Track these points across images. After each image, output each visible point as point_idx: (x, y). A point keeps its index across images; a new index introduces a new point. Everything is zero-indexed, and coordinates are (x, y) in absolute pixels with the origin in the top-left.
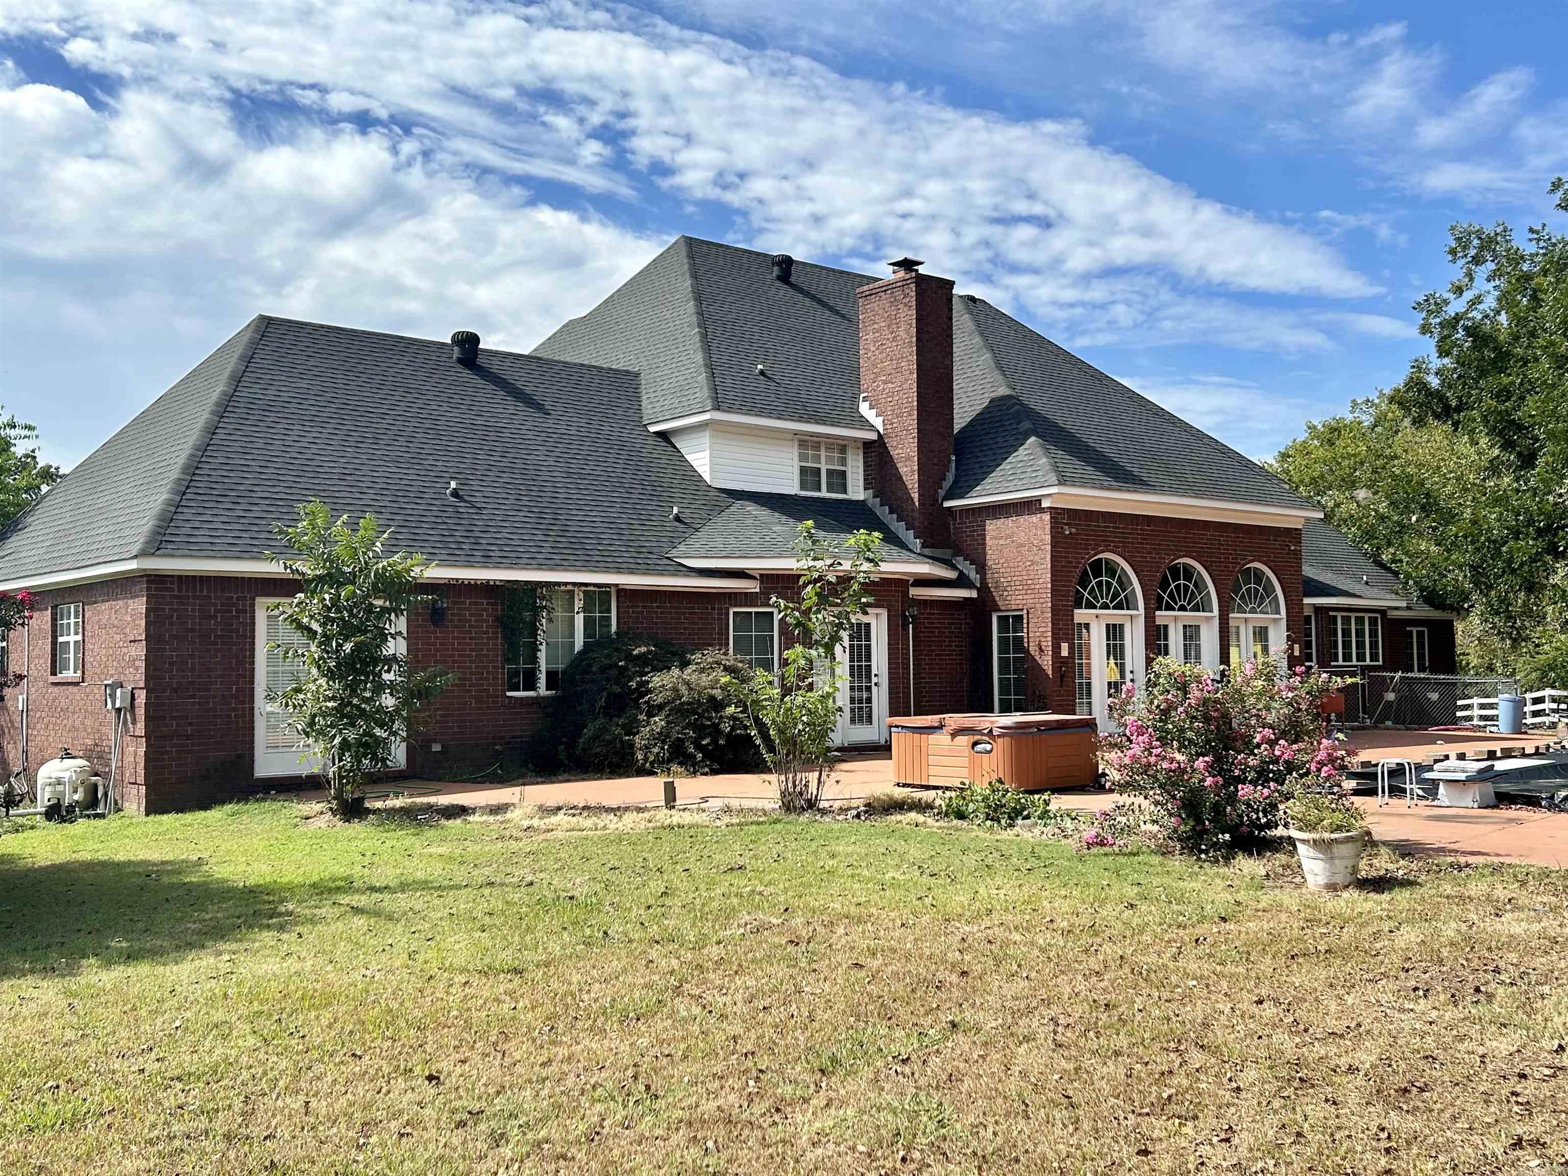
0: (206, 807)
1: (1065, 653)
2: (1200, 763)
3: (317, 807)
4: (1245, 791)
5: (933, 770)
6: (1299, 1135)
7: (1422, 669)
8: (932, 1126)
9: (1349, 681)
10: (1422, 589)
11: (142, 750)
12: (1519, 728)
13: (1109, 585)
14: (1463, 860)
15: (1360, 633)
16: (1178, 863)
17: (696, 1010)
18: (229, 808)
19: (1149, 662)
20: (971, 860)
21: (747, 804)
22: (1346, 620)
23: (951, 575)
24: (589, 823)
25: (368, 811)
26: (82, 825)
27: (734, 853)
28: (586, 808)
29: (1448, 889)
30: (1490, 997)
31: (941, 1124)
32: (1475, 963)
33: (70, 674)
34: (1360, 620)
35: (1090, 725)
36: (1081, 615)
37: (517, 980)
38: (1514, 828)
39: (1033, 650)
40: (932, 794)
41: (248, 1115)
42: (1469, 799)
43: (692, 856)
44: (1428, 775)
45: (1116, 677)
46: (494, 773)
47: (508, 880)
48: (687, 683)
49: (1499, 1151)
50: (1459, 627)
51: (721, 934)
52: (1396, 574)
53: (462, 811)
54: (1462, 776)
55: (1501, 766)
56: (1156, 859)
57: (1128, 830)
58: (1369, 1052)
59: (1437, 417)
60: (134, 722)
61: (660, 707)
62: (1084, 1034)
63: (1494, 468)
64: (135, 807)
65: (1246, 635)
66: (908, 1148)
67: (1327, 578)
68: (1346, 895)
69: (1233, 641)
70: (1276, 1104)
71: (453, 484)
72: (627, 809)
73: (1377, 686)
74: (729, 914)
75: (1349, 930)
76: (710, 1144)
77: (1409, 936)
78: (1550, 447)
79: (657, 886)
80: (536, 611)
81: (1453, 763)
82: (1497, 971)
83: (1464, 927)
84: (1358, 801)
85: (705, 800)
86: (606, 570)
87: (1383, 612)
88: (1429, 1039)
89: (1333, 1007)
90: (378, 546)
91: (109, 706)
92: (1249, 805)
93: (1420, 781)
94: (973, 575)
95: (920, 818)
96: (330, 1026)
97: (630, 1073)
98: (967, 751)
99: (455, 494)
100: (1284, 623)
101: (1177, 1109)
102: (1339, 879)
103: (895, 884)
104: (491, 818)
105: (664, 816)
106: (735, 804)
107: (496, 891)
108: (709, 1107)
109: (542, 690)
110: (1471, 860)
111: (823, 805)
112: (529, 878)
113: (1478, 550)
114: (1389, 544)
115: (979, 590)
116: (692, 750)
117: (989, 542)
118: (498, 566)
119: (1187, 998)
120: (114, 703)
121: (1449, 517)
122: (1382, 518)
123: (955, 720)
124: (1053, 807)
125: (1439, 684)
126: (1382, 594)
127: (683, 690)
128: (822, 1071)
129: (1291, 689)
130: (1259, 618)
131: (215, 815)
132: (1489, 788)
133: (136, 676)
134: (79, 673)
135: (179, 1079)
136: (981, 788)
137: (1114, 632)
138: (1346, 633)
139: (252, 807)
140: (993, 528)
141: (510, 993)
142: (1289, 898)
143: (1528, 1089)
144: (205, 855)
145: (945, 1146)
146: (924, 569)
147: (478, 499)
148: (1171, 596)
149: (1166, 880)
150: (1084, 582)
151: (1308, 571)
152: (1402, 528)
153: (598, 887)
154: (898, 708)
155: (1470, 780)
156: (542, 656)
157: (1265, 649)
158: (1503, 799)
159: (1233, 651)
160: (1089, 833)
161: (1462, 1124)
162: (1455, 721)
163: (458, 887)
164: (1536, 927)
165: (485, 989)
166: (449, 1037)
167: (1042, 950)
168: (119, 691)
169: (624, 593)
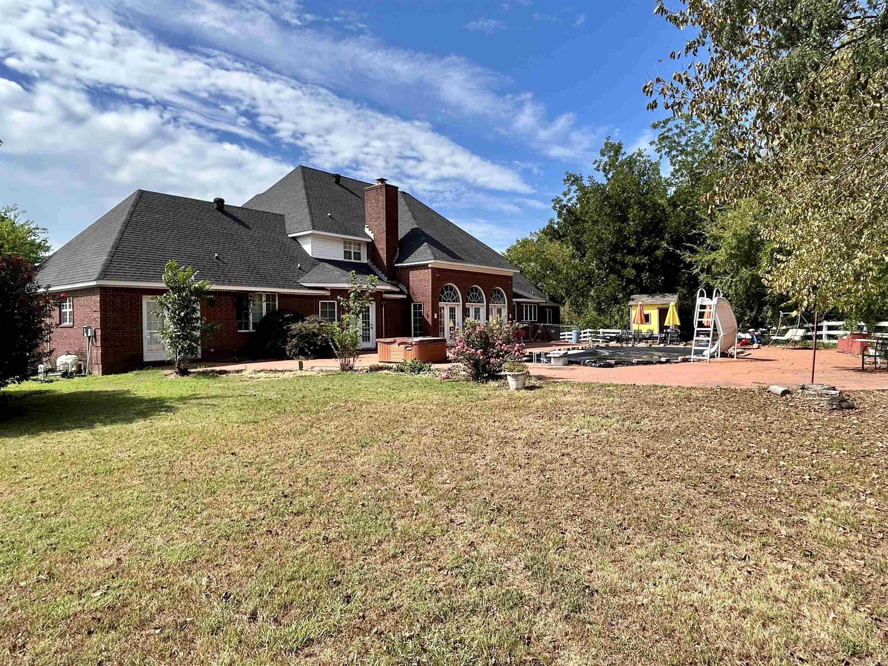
0: (126, 372)
1: (436, 317)
2: (479, 352)
3: (170, 371)
4: (492, 360)
5: (392, 356)
6: (504, 455)
7: (549, 323)
8: (397, 459)
9: (525, 325)
10: (550, 296)
11: (100, 352)
12: (578, 342)
13: (451, 294)
14: (556, 380)
15: (531, 311)
16: (471, 384)
17: (319, 431)
18: (135, 372)
19: (464, 319)
20: (406, 384)
21: (329, 369)
22: (526, 306)
23: (397, 290)
24: (272, 375)
25: (190, 373)
26: (76, 379)
27: (326, 384)
28: (271, 370)
29: (551, 389)
30: (560, 418)
31: (400, 458)
32: (557, 409)
33: (67, 324)
34: (531, 307)
35: (445, 340)
36: (441, 304)
37: (256, 425)
38: (573, 371)
39: (425, 316)
40: (392, 364)
41: (172, 467)
42: (560, 362)
43: (311, 385)
44: (548, 355)
45: (452, 325)
46: (234, 359)
47: (247, 394)
48: (305, 327)
49: (558, 457)
50: (562, 309)
51: (324, 409)
52: (542, 291)
53: (225, 372)
54: (558, 356)
55: (570, 352)
56: (465, 383)
57: (456, 374)
58: (525, 434)
59: (556, 238)
60: (96, 341)
61: (295, 336)
62: (443, 433)
63: (573, 257)
64: (97, 372)
65: (495, 311)
66: (390, 465)
67: (521, 292)
68: (521, 391)
69: (490, 313)
70: (498, 448)
71: (216, 255)
72: (286, 371)
73: (536, 328)
74: (326, 403)
75: (522, 401)
76: (329, 467)
77: (539, 402)
78: (590, 250)
79: (300, 395)
80: (248, 302)
81: (557, 352)
82: (563, 411)
83: (555, 399)
84: (526, 364)
85: (313, 367)
86: (274, 287)
87: (538, 304)
88: (542, 430)
89: (516, 422)
90: (193, 278)
91: (85, 335)
92: (493, 364)
93: (546, 358)
94: (405, 290)
95: (388, 372)
96: (193, 440)
97: (300, 449)
98: (403, 349)
99: (217, 258)
100: (507, 308)
101: (471, 451)
102: (520, 387)
103: (381, 393)
104: (237, 374)
105: (299, 373)
106: (324, 369)
107: (243, 398)
108: (328, 457)
109: (251, 330)
110: (559, 380)
111: (354, 368)
112: (254, 393)
113: (567, 283)
114: (540, 281)
115: (407, 295)
116: (307, 351)
117: (410, 279)
118: (234, 285)
119: (473, 421)
120: (87, 334)
121: (560, 272)
122: (538, 272)
123: (399, 340)
124: (432, 368)
125: (554, 327)
126: (538, 298)
127: (303, 329)
128: (362, 446)
129: (507, 328)
130: (499, 305)
131: (130, 375)
132: (566, 359)
133: (97, 324)
134: (72, 323)
135: (144, 458)
136: (409, 362)
137: (452, 310)
138: (526, 311)
139: (144, 372)
140: (411, 273)
141: (254, 429)
142: (505, 393)
143: (567, 441)
144: (130, 388)
145: (401, 464)
146: (388, 288)
147: (226, 260)
148: (471, 298)
149: (468, 389)
150: (443, 293)
151: (514, 290)
152: (545, 276)
153: (279, 396)
154: (379, 335)
155: (561, 357)
156: (251, 317)
157: (500, 316)
158: (570, 363)
159: (490, 316)
160: (444, 375)
161: (549, 450)
162: (560, 339)
163: (229, 397)
164: (575, 399)
165: (244, 428)
166: (236, 442)
167: (429, 410)
168: (89, 330)
169: (281, 295)
